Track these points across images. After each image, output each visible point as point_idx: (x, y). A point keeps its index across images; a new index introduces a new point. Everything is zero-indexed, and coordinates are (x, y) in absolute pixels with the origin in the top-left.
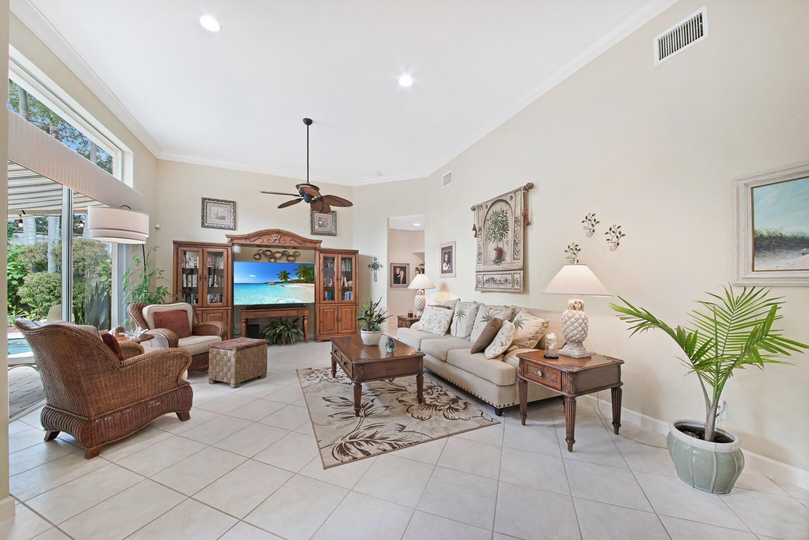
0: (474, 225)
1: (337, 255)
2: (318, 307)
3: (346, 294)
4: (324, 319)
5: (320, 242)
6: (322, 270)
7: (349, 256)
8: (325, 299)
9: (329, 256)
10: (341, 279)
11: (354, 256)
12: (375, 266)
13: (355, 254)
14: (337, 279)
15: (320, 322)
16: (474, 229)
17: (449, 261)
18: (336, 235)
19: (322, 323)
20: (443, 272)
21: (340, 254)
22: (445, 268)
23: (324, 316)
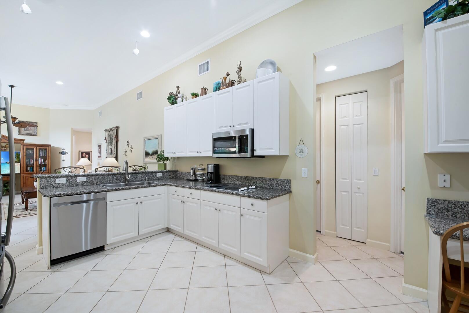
0: (106, 138)
1: (35, 147)
2: (22, 176)
3: (43, 168)
4: (27, 181)
5: (24, 140)
6: (25, 155)
7: (44, 148)
8: (27, 171)
9: (30, 147)
10: (38, 160)
11: (48, 148)
12: (63, 153)
13: (49, 147)
14: (36, 160)
15: (24, 183)
16: (105, 139)
17: (100, 152)
18: (37, 136)
19: (25, 184)
20: (99, 157)
21: (38, 146)
22: (99, 155)
23: (27, 180)
